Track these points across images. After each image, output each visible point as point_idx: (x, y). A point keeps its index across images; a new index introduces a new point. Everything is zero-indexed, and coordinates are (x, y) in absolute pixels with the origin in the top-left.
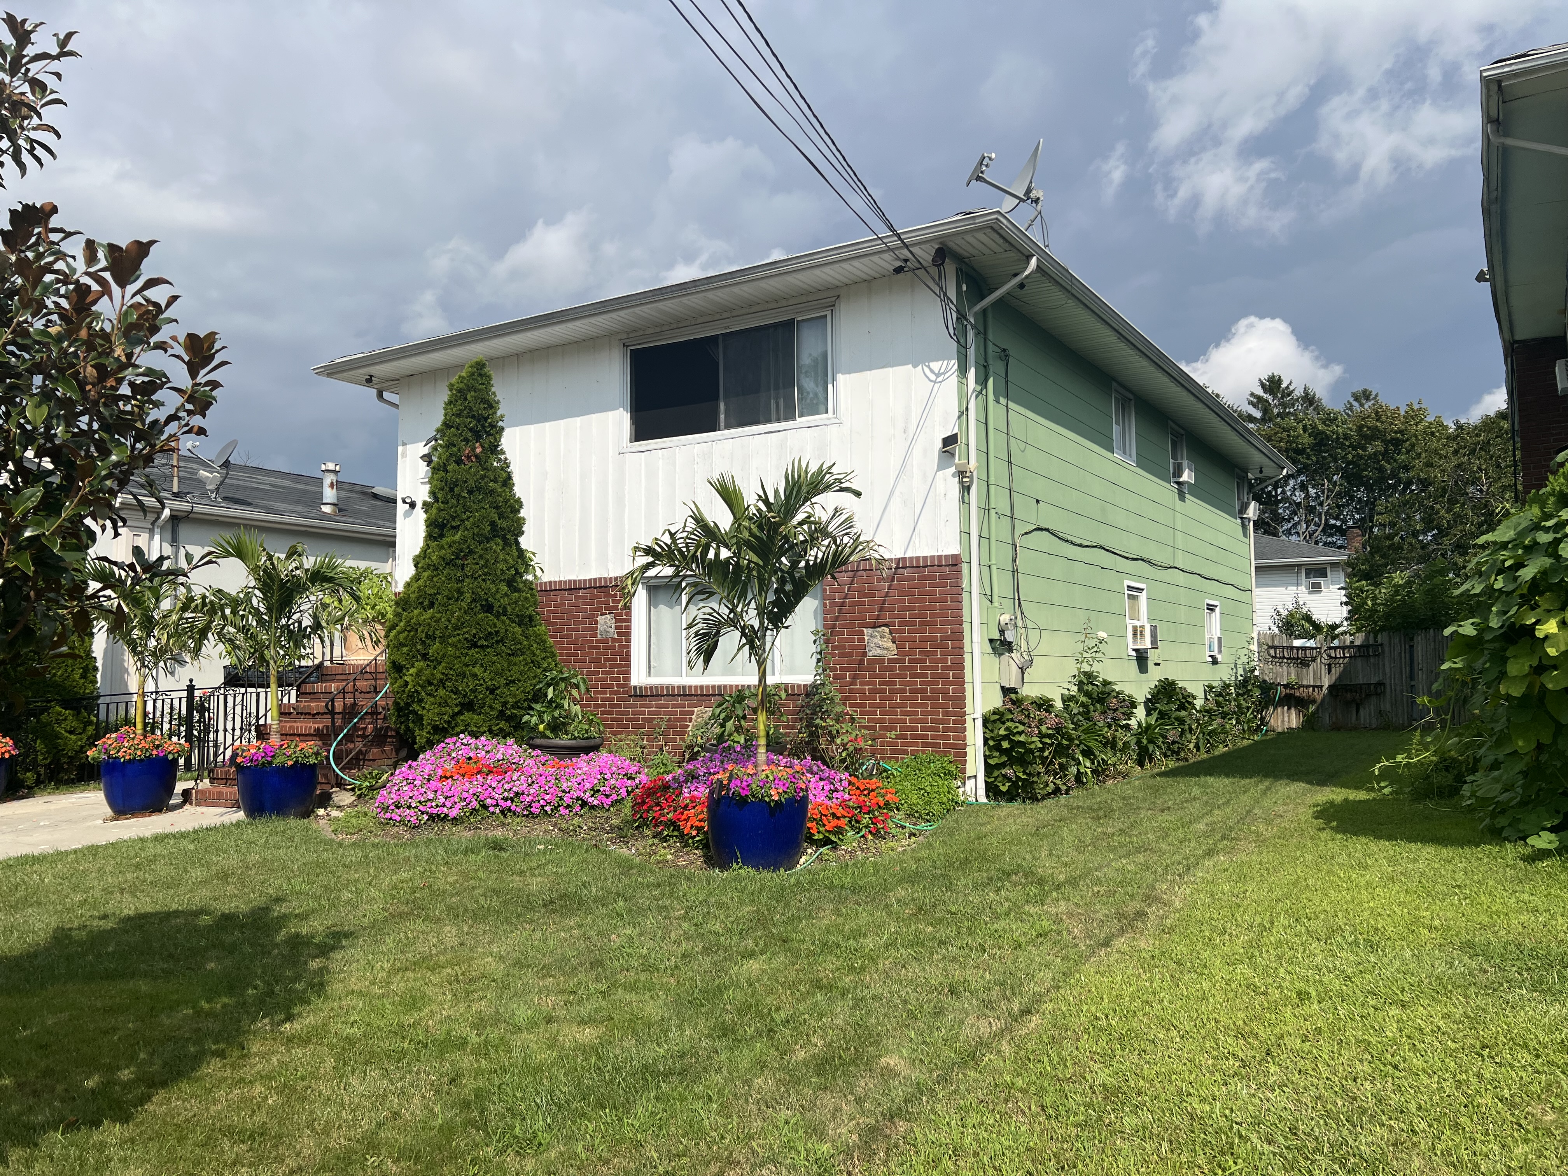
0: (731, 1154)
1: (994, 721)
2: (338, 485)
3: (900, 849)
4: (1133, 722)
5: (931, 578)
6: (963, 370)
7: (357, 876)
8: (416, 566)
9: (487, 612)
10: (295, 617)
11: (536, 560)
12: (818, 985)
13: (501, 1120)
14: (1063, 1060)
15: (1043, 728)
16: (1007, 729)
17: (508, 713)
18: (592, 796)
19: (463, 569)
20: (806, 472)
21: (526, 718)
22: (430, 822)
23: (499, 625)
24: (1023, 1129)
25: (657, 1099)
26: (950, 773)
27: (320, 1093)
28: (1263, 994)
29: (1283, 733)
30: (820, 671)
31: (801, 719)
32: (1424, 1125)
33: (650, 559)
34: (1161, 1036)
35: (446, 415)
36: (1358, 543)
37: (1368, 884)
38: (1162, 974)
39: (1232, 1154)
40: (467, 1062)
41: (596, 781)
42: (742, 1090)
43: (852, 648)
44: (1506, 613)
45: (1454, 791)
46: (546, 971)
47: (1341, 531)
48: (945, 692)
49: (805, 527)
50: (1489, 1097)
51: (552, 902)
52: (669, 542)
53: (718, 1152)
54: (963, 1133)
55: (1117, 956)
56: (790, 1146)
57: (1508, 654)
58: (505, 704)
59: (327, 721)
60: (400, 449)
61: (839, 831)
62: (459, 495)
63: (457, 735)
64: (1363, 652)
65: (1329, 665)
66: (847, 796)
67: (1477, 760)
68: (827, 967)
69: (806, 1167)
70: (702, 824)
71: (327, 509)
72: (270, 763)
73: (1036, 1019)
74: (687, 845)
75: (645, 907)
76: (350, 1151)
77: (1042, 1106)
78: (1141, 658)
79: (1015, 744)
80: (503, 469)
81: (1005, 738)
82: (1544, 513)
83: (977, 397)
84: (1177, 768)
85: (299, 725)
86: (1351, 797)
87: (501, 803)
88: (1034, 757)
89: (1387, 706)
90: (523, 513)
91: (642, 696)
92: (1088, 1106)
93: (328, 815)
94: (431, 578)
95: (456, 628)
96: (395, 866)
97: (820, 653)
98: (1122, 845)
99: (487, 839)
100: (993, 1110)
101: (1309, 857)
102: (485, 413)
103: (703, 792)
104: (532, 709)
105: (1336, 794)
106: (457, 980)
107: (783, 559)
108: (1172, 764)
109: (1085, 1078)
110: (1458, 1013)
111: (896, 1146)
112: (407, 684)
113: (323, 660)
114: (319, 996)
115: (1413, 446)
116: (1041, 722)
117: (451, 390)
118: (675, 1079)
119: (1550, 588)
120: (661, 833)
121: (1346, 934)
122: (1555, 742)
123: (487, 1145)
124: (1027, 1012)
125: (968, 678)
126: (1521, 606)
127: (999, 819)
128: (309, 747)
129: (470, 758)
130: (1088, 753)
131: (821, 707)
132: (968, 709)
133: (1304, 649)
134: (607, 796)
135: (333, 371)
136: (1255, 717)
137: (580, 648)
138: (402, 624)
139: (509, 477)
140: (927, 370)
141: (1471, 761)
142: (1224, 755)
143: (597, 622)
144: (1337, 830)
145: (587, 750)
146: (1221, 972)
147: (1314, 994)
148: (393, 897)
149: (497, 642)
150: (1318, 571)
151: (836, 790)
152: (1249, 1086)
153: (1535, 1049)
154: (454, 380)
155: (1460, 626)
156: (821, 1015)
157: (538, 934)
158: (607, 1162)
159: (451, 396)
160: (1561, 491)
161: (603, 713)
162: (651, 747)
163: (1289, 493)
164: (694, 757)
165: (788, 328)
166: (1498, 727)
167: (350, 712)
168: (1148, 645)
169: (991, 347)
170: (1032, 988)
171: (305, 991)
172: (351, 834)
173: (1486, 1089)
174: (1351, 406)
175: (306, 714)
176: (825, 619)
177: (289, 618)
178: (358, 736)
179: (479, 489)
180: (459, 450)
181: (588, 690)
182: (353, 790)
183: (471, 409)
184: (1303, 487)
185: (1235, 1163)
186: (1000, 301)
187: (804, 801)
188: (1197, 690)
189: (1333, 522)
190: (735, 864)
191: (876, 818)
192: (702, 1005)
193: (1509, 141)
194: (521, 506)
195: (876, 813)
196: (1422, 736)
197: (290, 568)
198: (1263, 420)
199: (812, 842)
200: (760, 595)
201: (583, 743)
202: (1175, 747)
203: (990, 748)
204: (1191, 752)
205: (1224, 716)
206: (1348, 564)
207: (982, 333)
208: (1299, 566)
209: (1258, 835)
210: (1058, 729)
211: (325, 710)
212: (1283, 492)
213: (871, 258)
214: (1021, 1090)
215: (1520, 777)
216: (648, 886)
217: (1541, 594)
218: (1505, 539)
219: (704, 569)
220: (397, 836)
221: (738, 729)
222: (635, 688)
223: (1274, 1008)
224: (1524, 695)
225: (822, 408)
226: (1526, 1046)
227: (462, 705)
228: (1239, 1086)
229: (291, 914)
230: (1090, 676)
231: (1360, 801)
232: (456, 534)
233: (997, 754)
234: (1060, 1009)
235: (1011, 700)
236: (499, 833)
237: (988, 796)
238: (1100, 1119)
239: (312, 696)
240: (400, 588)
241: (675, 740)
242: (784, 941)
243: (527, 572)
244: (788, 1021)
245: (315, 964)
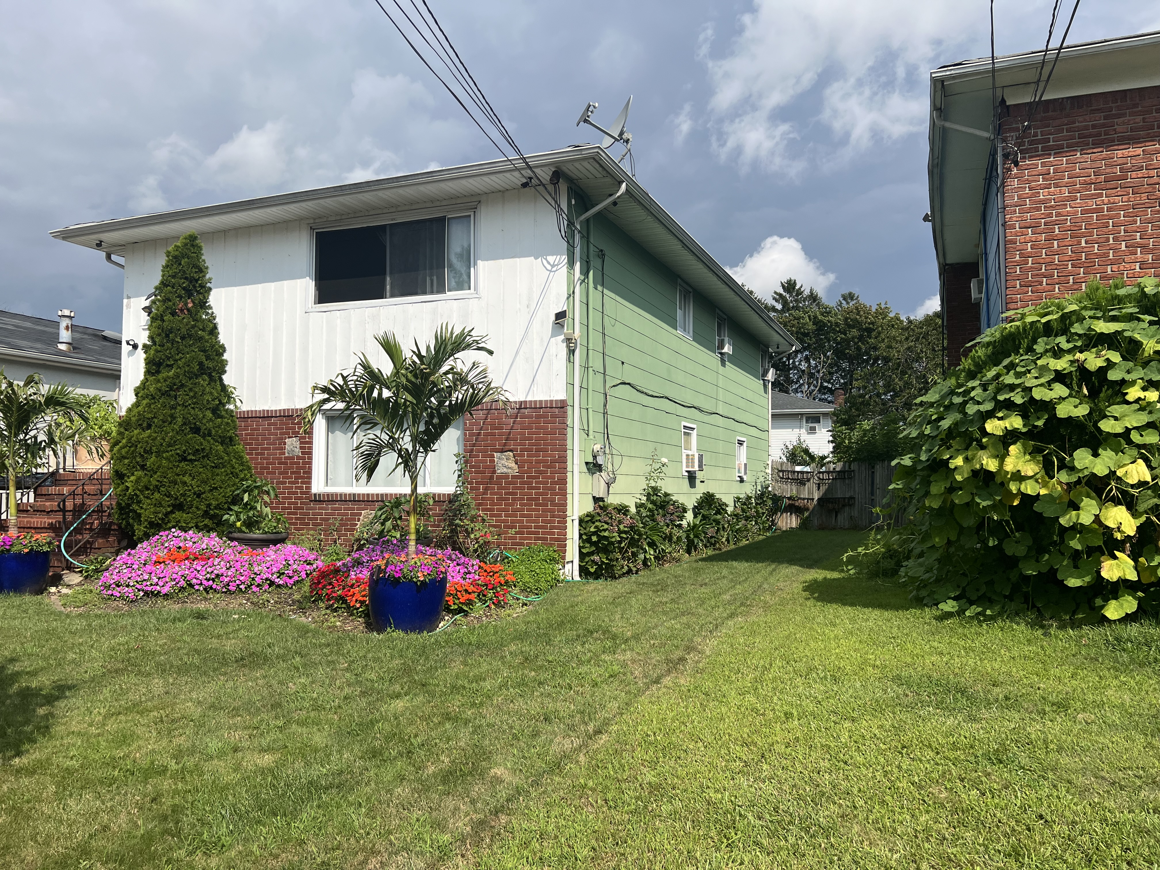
0: (374, 845)
1: (587, 522)
2: (73, 328)
3: (515, 615)
4: (684, 523)
5: (545, 416)
6: (571, 264)
7: (81, 640)
8: (136, 395)
9: (195, 433)
10: (32, 433)
11: (236, 393)
12: (447, 717)
13: (192, 828)
14: (622, 766)
15: (621, 527)
16: (596, 527)
17: (212, 512)
18: (278, 577)
19: (176, 399)
20: (452, 333)
21: (226, 517)
22: (145, 598)
23: (205, 443)
24: (591, 817)
25: (319, 807)
26: (554, 559)
27: (42, 813)
28: (762, 715)
29: (786, 531)
30: (460, 484)
31: (445, 520)
32: (862, 802)
33: (326, 396)
34: (691, 747)
35: (163, 276)
36: (841, 400)
37: (836, 637)
38: (695, 703)
39: (734, 828)
40: (166, 784)
41: (282, 566)
42: (385, 797)
43: (485, 467)
44: (931, 451)
45: (894, 572)
46: (235, 712)
47: (831, 391)
48: (552, 501)
49: (450, 376)
50: (905, 782)
51: (242, 659)
52: (342, 383)
53: (364, 845)
54: (548, 822)
55: (664, 690)
56: (419, 838)
57: (931, 479)
58: (208, 506)
59: (59, 517)
60: (125, 301)
61: (470, 603)
62: (173, 340)
63: (170, 529)
64: (842, 476)
65: (819, 484)
66: (477, 577)
67: (910, 551)
68: (455, 704)
69: (431, 852)
70: (365, 598)
71: (62, 347)
72: (8, 551)
73: (604, 737)
74: (352, 615)
75: (317, 662)
76: (67, 856)
77: (606, 800)
78: (692, 478)
79: (601, 538)
80: (210, 321)
81: (594, 533)
82: (958, 383)
83: (581, 284)
84: (713, 555)
85: (35, 520)
86: (829, 576)
87: (205, 582)
88: (615, 548)
89: (855, 513)
90: (226, 356)
91: (320, 501)
92: (637, 798)
93: (59, 592)
94: (149, 405)
95: (170, 445)
96: (114, 633)
97: (461, 471)
98: (672, 610)
99: (192, 611)
100: (571, 805)
101: (798, 618)
102: (196, 276)
103: (366, 575)
104: (231, 510)
105: (818, 574)
106: (162, 721)
107: (432, 399)
108: (710, 552)
109: (637, 779)
110: (887, 725)
111: (499, 834)
112: (127, 488)
113: (58, 469)
114: (45, 736)
115: (879, 333)
116: (620, 522)
117: (168, 256)
118: (334, 791)
119: (960, 434)
120: (332, 605)
121: (819, 672)
122: (958, 539)
123: (180, 848)
124: (598, 732)
125: (569, 490)
126: (941, 446)
127: (588, 592)
128: (43, 538)
129: (180, 548)
130: (652, 544)
131: (460, 511)
132: (569, 513)
133: (802, 472)
134: (290, 577)
135: (67, 235)
136: (768, 520)
137: (271, 463)
138: (124, 441)
139: (215, 327)
140: (545, 262)
141: (906, 551)
142: (747, 545)
143: (285, 444)
144: (818, 599)
145: (275, 542)
146: (734, 699)
147: (795, 714)
148: (111, 657)
149: (203, 457)
150: (814, 419)
151: (469, 573)
152: (748, 780)
153: (936, 748)
154: (170, 249)
155: (902, 459)
156: (449, 739)
157: (231, 684)
158: (276, 857)
159: (168, 261)
160: (969, 369)
161: (289, 514)
162: (327, 540)
163: (797, 363)
164: (360, 548)
165: (440, 223)
166: (924, 528)
167: (79, 510)
168: (696, 468)
169: (592, 247)
170: (604, 714)
171: (32, 732)
172: (78, 607)
173: (903, 777)
174: (841, 303)
175: (41, 511)
176: (465, 445)
177: (26, 434)
178: (86, 529)
179: (190, 336)
180: (174, 304)
181: (276, 496)
182: (81, 572)
183: (184, 272)
184: (807, 359)
185: (736, 834)
186: (599, 214)
187: (444, 581)
188: (728, 500)
189: (826, 384)
190: (389, 629)
191: (498, 592)
192: (358, 735)
193: (948, 125)
194: (224, 351)
195: (499, 589)
196: (876, 534)
197: (29, 393)
198: (783, 311)
199: (449, 611)
200: (414, 426)
201: (272, 537)
202: (713, 540)
203: (584, 541)
204: (724, 544)
205: (747, 519)
206: (834, 414)
207: (586, 237)
208: (802, 415)
209: (765, 603)
210: (632, 528)
211: (57, 509)
212: (794, 362)
213: (505, 174)
214: (591, 789)
215: (936, 563)
216: (320, 646)
217: (954, 438)
218: (933, 400)
219: (369, 404)
220: (118, 609)
221: (395, 527)
222: (315, 495)
223: (768, 724)
224: (940, 507)
225: (466, 285)
226: (930, 746)
227: (174, 506)
228: (742, 781)
229: (23, 671)
230: (655, 490)
231: (834, 579)
232: (170, 371)
233: (588, 545)
234: (622, 729)
235: (600, 506)
236: (202, 606)
237: (580, 576)
238: (646, 807)
239: (47, 497)
240: (123, 413)
241: (346, 535)
242: (423, 685)
243: (229, 402)
244: (423, 745)
245: (41, 711)
